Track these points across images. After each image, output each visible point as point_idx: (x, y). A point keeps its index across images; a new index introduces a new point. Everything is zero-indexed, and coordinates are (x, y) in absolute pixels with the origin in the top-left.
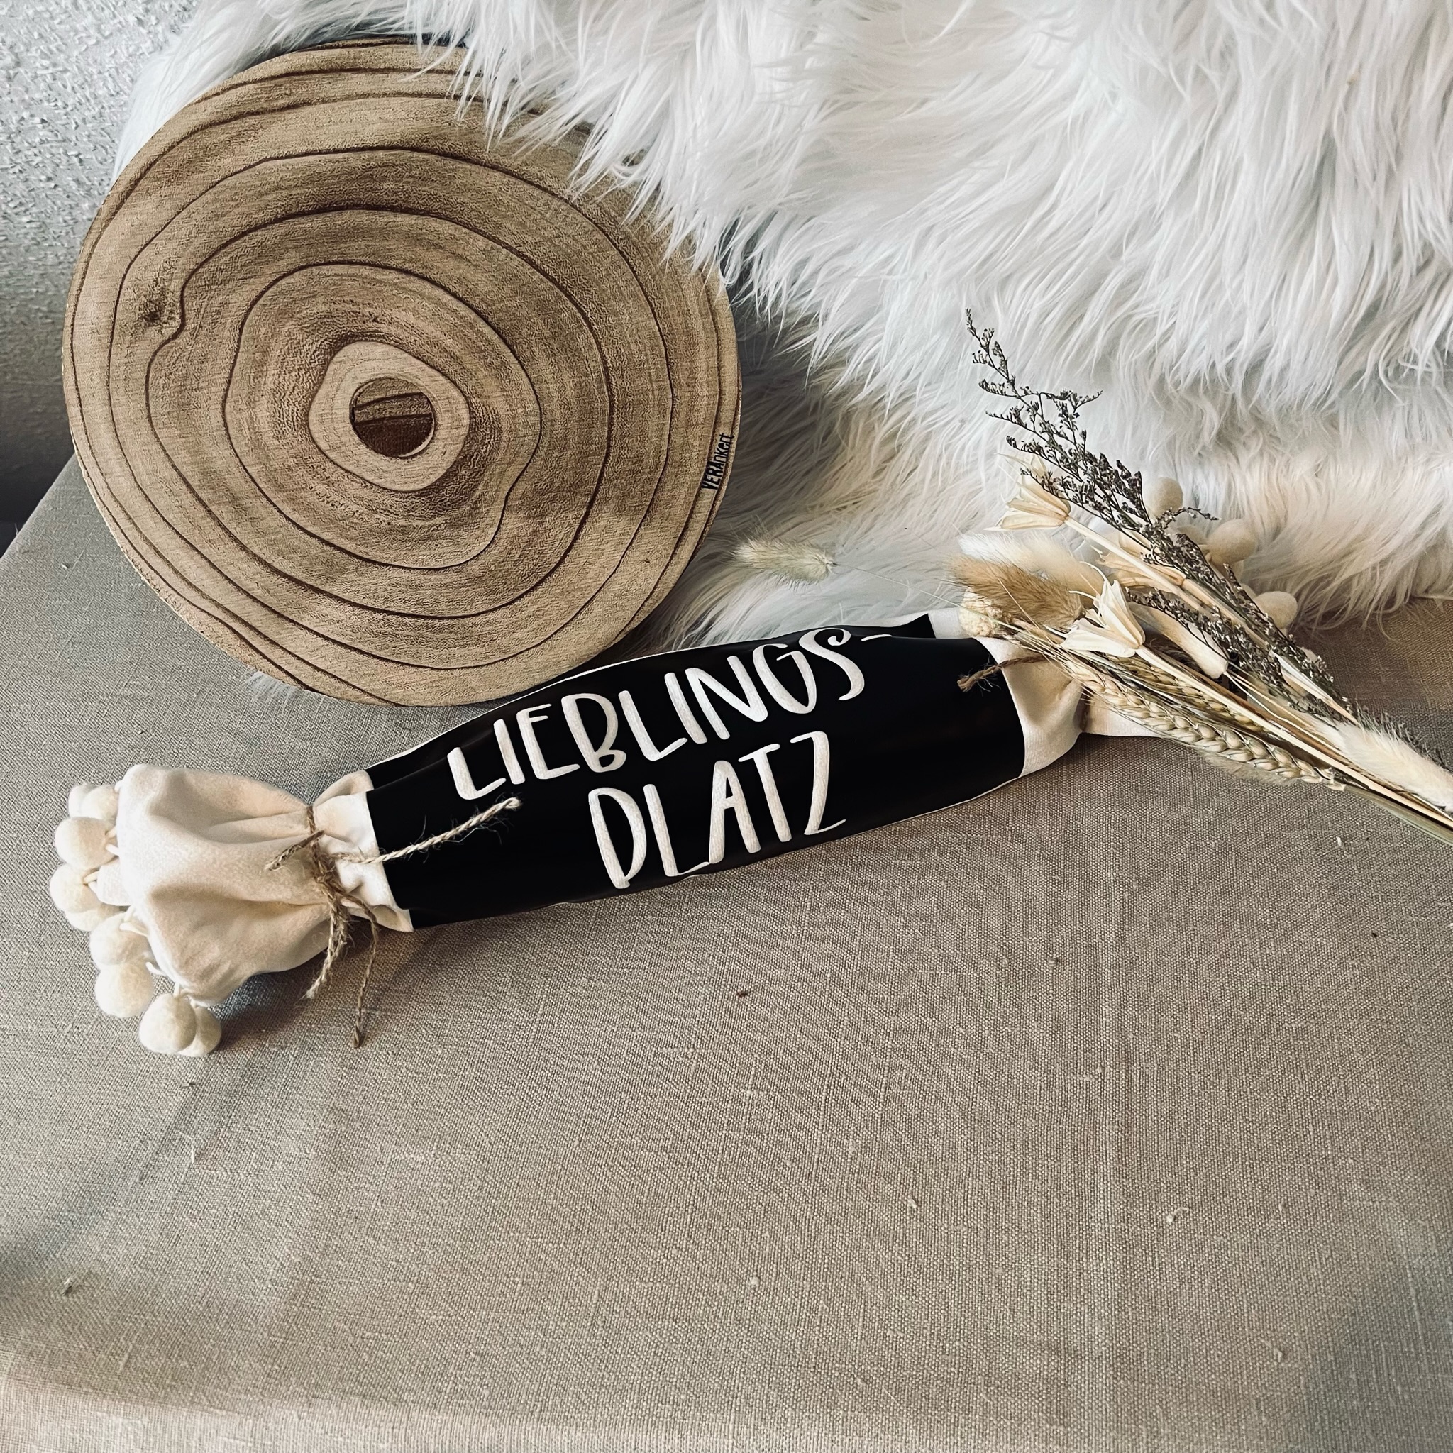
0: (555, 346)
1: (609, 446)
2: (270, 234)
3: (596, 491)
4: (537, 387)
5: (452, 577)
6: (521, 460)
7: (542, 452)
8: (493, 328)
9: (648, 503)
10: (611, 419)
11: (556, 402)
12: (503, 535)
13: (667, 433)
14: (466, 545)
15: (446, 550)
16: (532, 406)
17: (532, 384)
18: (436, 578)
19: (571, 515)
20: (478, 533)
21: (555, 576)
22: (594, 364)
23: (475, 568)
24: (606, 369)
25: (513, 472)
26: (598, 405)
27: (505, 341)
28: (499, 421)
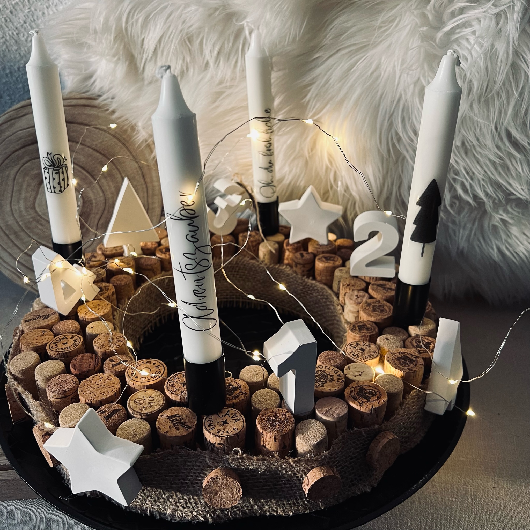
2: (20, 152)
7: (107, 209)
8: (87, 172)
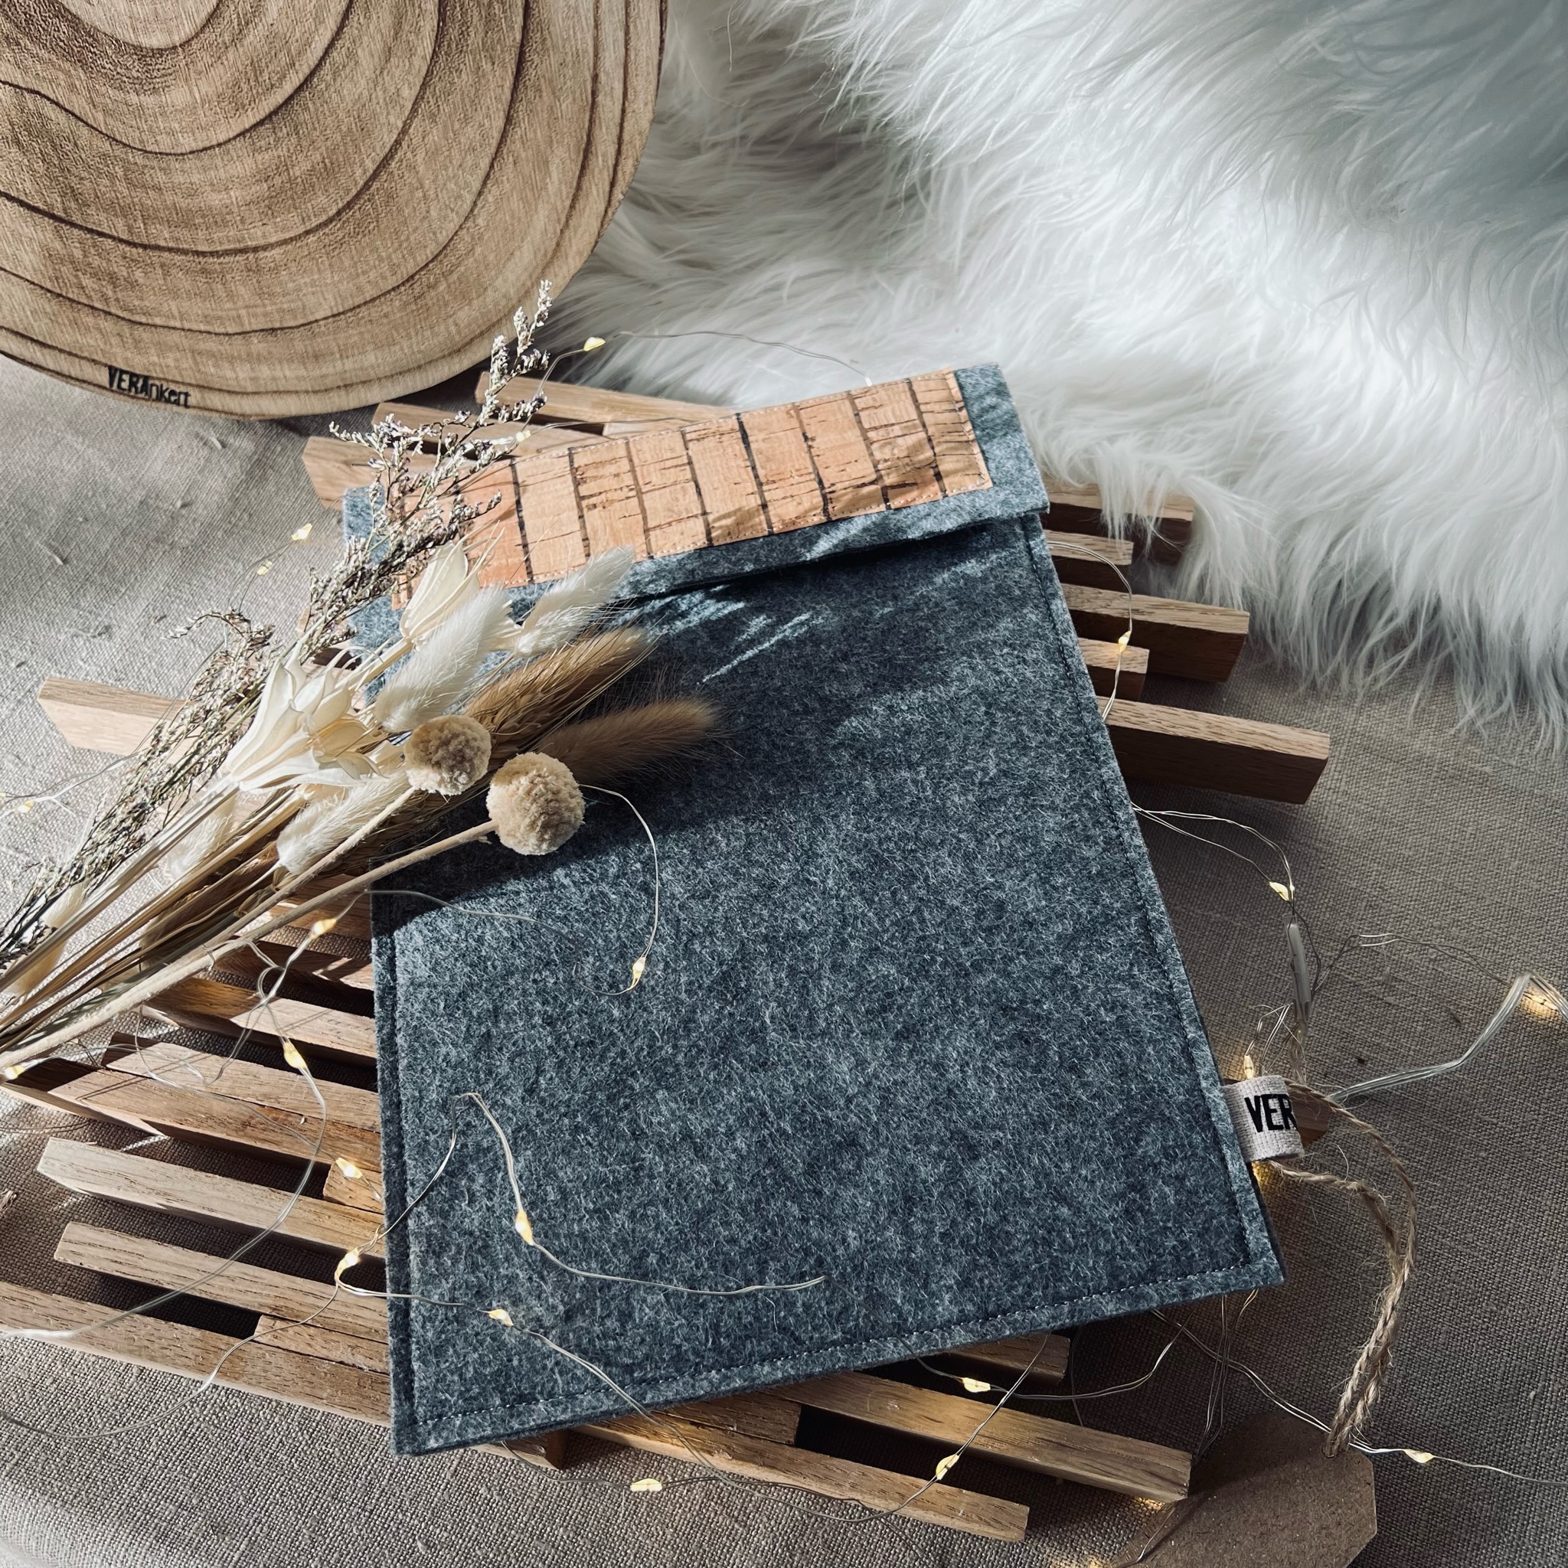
0: (278, 181)
1: (145, 247)
3: (73, 225)
4: (215, 152)
7: (119, 151)
8: (291, 98)
9: (71, 296)
10: (185, 252)
11: (196, 178)
13: (178, 324)
17: (219, 145)
19: (28, 186)
22: (259, 233)
24: (255, 249)
26: (201, 234)
27: (275, 112)
28: (155, 90)
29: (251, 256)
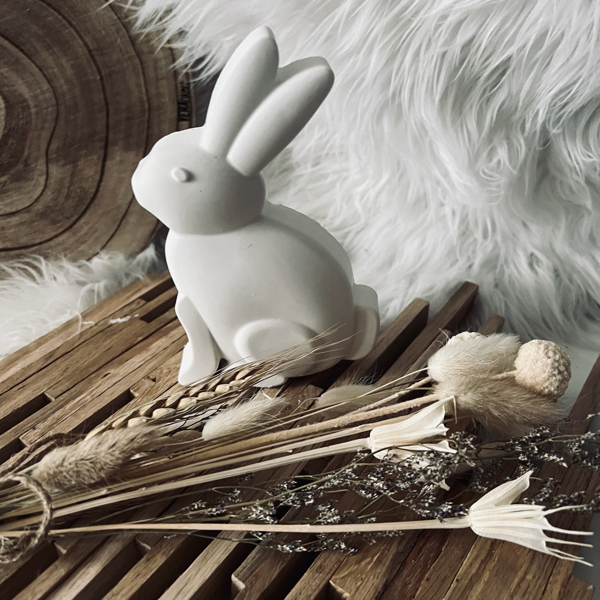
1: (107, 104)
3: (107, 138)
4: (45, 72)
5: (26, 217)
6: (49, 125)
10: (103, 86)
11: (62, 81)
12: (52, 181)
13: (144, 88)
14: (28, 192)
15: (15, 198)
16: (46, 86)
17: (41, 70)
18: (15, 220)
19: (95, 157)
20: (34, 182)
21: (96, 202)
22: (80, 49)
23: (39, 207)
24: (90, 51)
25: (46, 135)
26: (91, 77)
27: (14, 44)
29: (94, 53)
